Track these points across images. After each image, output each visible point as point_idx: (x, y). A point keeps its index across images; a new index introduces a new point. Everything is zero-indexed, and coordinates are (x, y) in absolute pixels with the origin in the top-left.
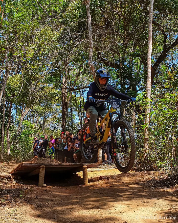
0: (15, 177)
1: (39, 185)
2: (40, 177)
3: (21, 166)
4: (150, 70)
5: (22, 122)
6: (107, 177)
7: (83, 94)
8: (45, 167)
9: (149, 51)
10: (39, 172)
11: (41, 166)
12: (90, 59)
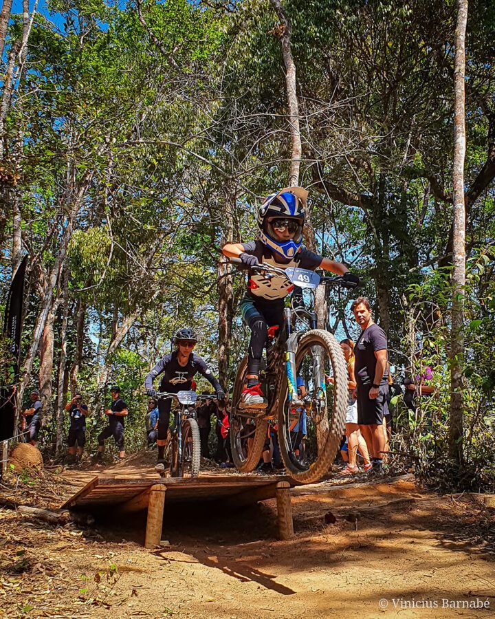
0: (79, 519)
3: (93, 487)
4: (462, 206)
6: (350, 513)
9: (458, 155)
11: (154, 487)
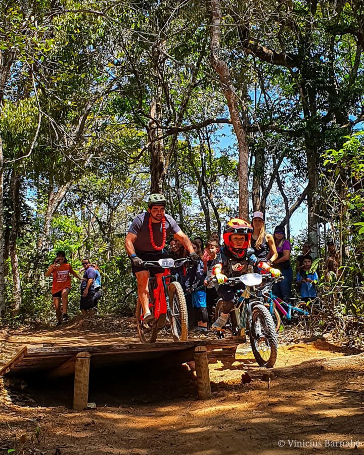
0: (13, 385)
1: (75, 407)
2: (76, 384)
3: (23, 356)
5: (52, 221)
6: (264, 374)
7: (208, 139)
8: (89, 356)
10: (74, 369)
11: (79, 354)
12: (214, 46)
